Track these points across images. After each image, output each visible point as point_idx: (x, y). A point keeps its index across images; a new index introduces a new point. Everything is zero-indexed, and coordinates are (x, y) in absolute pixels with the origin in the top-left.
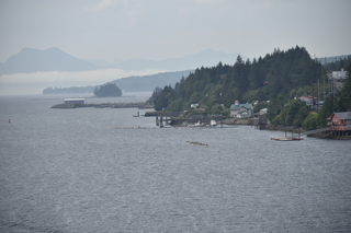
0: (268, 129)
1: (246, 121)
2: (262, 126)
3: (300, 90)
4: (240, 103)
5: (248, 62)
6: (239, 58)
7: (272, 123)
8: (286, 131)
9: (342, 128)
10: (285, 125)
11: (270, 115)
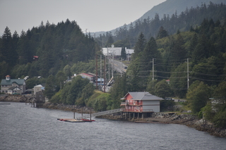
0: (47, 107)
1: (19, 98)
2: (40, 104)
3: (74, 66)
4: (11, 78)
5: (16, 35)
6: (7, 31)
7: (52, 102)
8: (74, 111)
9: (138, 110)
10: (66, 104)
11: (49, 93)
